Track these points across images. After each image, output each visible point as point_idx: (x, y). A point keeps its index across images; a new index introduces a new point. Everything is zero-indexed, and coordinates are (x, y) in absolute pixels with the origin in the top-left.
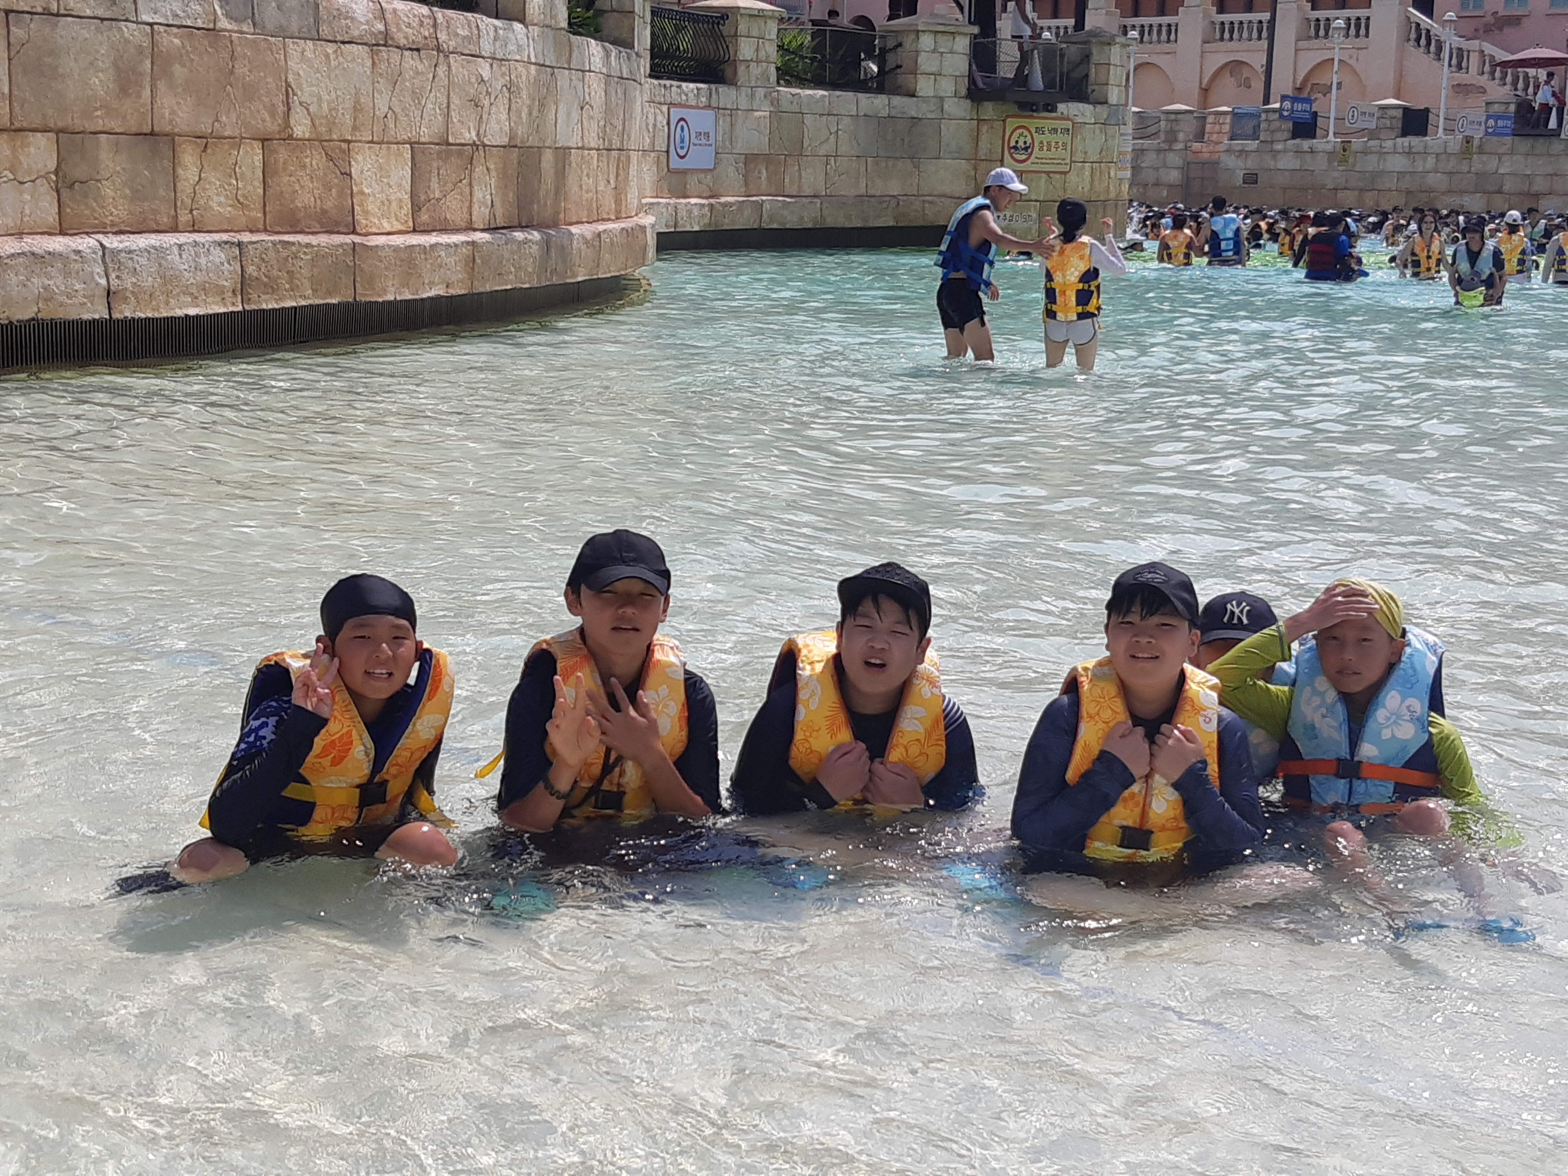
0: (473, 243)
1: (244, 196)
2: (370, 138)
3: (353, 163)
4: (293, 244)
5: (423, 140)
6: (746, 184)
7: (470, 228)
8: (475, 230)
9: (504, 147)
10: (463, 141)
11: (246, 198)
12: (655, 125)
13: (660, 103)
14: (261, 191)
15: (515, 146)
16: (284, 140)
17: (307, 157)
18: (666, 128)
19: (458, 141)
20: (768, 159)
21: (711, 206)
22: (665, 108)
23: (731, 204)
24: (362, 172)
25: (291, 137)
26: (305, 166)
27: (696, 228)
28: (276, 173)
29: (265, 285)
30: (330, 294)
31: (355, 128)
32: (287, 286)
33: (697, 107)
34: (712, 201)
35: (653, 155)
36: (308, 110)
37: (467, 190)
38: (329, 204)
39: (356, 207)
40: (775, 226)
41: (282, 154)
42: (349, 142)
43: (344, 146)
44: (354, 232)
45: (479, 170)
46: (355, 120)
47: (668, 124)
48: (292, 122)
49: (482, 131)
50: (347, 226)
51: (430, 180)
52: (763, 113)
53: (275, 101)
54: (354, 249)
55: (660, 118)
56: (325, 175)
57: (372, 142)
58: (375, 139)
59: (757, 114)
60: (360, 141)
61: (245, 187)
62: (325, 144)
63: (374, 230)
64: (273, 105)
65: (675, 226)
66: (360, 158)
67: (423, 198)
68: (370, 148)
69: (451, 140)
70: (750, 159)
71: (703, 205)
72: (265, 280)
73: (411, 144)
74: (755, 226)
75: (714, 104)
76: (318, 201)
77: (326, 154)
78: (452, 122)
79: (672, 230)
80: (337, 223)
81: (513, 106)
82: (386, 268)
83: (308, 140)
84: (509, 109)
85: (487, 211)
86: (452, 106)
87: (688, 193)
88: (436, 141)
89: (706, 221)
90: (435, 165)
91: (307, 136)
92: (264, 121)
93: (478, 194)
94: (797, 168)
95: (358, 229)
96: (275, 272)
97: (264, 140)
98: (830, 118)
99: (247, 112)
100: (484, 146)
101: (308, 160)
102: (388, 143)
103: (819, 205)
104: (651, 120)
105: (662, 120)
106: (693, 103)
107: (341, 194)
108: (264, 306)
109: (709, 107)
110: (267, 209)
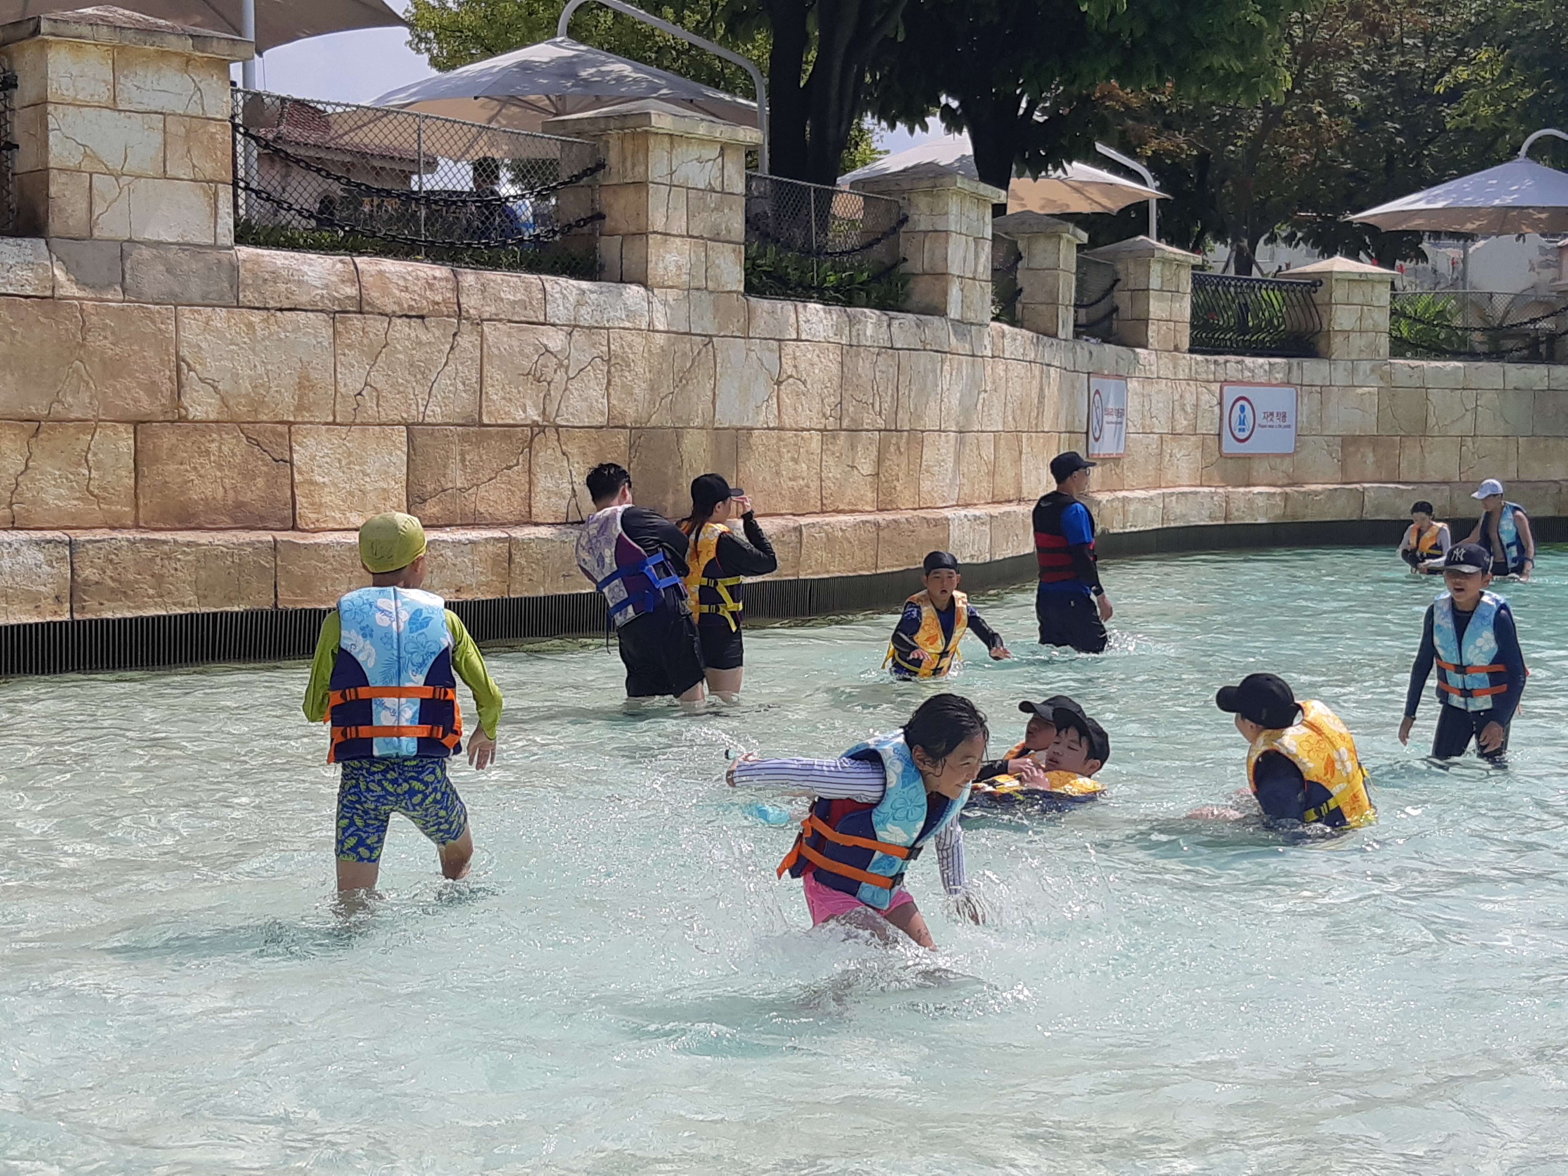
0: (510, 539)
1: (99, 487)
2: (331, 419)
3: (296, 447)
4: (165, 542)
5: (427, 420)
6: (1343, 469)
7: (529, 521)
8: (537, 524)
9: (602, 427)
10: (512, 422)
11: (105, 489)
12: (1197, 406)
13: (1208, 381)
14: (132, 482)
15: (624, 427)
16: (172, 422)
17: (213, 441)
18: (1217, 409)
19: (500, 422)
20: (1374, 441)
21: (1286, 496)
22: (1216, 387)
23: (1317, 493)
24: (313, 458)
25: (183, 419)
26: (208, 452)
27: (1261, 520)
28: (157, 460)
29: (113, 591)
30: (230, 601)
31: (300, 408)
32: (151, 592)
33: (1269, 384)
34: (1288, 489)
35: (1193, 438)
36: (215, 388)
37: (524, 478)
38: (248, 497)
39: (298, 499)
40: (1383, 517)
41: (168, 438)
42: (290, 424)
43: (284, 429)
44: (294, 528)
45: (546, 454)
46: (301, 398)
47: (1220, 404)
48: (185, 401)
49: (551, 409)
50: (282, 520)
51: (445, 467)
52: (1370, 389)
53: (156, 377)
54: (275, 549)
55: (1205, 397)
56: (246, 462)
57: (334, 423)
58: (338, 420)
59: (1360, 391)
60: (311, 423)
61: (102, 478)
62: (242, 425)
63: (331, 525)
64: (153, 383)
65: (1226, 519)
66: (310, 441)
67: (430, 488)
68: (327, 430)
69: (486, 420)
70: (1350, 442)
71: (1275, 493)
72: (112, 584)
73: (407, 426)
74: (1355, 518)
75: (1295, 379)
76: (231, 494)
77: (247, 438)
78: (489, 399)
79: (1222, 522)
80: (262, 518)
81: (616, 380)
82: (335, 570)
83: (217, 422)
84: (609, 383)
85: (564, 503)
86: (488, 381)
87: (1252, 481)
88: (461, 422)
89: (1279, 511)
90: (456, 449)
91: (212, 417)
92: (136, 401)
93: (544, 482)
94: (1419, 449)
95: (301, 523)
96: (130, 577)
97: (138, 424)
98: (1465, 392)
99: (109, 391)
100: (557, 427)
101: (214, 446)
102: (363, 424)
103: (1447, 493)
104: (1190, 399)
105: (1208, 399)
106: (1264, 379)
107: (272, 482)
108: (109, 615)
109: (1289, 383)
110: (141, 502)
